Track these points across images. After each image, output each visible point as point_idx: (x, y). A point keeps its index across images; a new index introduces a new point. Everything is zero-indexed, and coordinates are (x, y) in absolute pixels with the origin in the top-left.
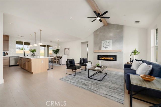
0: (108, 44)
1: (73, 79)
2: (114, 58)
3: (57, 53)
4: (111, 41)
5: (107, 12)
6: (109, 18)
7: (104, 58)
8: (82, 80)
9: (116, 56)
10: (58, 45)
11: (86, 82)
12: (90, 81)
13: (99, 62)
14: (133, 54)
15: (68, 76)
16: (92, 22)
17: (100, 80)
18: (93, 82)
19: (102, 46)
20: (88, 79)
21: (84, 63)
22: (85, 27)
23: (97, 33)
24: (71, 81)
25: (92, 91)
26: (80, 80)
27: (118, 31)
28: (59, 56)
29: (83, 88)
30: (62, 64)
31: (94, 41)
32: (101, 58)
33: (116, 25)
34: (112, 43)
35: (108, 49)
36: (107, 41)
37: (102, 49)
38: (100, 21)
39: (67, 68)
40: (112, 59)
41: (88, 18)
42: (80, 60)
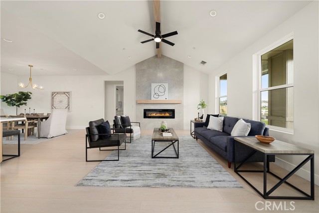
0: (161, 89)
1: (122, 171)
2: (171, 114)
3: (22, 104)
4: (166, 85)
5: (175, 33)
6: (172, 44)
7: (154, 115)
8: (146, 167)
9: (174, 110)
10: (30, 79)
11: (156, 167)
12: (160, 163)
13: (163, 122)
14: (200, 107)
15: (100, 168)
16: (143, 42)
17: (175, 156)
18: (166, 163)
19: (153, 93)
20: (154, 161)
21: (124, 126)
22: (124, 49)
23: (142, 68)
24: (120, 178)
25: (187, 184)
26: (139, 169)
27: (177, 70)
28: (36, 114)
29: (163, 185)
30: (49, 136)
31: (137, 82)
32: (149, 115)
33: (174, 60)
34: (169, 89)
35: (162, 99)
36: (160, 84)
37: (153, 98)
38: (158, 45)
39: (88, 146)
40: (167, 115)
41: (139, 31)
42: (114, 121)
